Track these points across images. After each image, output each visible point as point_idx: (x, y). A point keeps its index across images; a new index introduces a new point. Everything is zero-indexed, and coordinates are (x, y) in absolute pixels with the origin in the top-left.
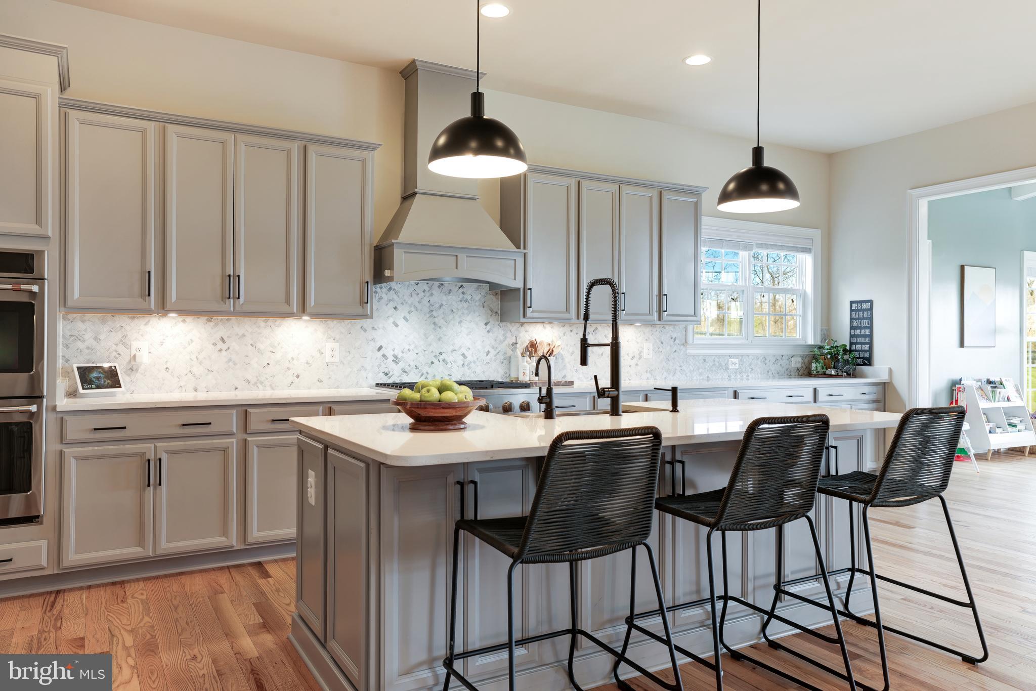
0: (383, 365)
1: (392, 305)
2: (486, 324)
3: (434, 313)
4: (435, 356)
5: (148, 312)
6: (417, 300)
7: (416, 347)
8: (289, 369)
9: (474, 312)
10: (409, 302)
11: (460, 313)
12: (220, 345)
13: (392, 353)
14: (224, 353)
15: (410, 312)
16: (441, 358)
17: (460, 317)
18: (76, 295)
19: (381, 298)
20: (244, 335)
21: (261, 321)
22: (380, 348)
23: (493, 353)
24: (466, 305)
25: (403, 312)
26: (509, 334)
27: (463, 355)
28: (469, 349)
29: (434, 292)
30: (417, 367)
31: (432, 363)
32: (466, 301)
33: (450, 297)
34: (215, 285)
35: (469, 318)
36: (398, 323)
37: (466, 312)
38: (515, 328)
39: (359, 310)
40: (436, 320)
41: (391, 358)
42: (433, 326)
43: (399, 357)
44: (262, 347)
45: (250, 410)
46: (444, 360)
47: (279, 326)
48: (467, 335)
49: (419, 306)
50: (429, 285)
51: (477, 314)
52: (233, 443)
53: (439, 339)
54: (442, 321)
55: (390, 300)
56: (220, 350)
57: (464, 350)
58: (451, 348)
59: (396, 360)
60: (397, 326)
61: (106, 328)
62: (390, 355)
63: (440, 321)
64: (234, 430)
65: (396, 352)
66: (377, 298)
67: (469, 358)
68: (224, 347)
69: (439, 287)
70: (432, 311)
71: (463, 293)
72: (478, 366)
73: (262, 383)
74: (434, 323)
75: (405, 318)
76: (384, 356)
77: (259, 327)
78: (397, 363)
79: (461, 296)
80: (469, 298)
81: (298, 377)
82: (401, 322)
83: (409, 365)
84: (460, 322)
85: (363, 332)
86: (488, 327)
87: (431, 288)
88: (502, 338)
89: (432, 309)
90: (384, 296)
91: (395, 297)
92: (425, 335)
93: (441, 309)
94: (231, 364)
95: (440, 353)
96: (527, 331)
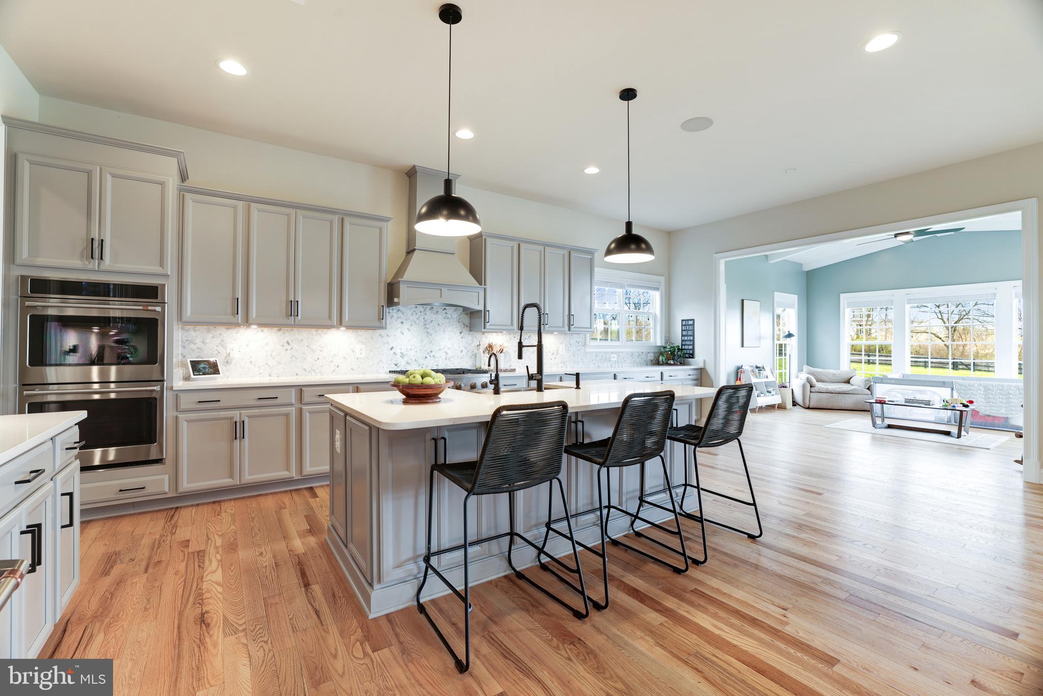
0: (394, 359)
1: (400, 320)
2: (461, 333)
3: (427, 326)
4: (428, 353)
5: (237, 325)
6: (416, 317)
7: (415, 348)
8: (332, 361)
9: (453, 325)
10: (411, 319)
11: (444, 326)
12: (287, 346)
13: (400, 351)
14: (289, 351)
15: (411, 325)
16: (432, 354)
17: (444, 328)
18: (189, 313)
19: (393, 316)
20: (302, 340)
21: (313, 331)
22: (392, 348)
23: (465, 351)
24: (447, 321)
25: (407, 325)
26: (475, 340)
27: (446, 352)
28: (450, 348)
29: (427, 313)
30: (416, 361)
31: (426, 358)
32: (448, 318)
33: (437, 316)
34: (283, 307)
35: (450, 329)
36: (404, 332)
37: (447, 325)
38: (479, 335)
39: (378, 324)
40: (428, 330)
41: (399, 355)
42: (426, 334)
43: (404, 354)
44: (315, 348)
45: (303, 389)
46: (433, 356)
47: (325, 334)
48: (449, 340)
49: (417, 321)
50: (424, 308)
51: (455, 326)
52: (293, 410)
53: (431, 342)
54: (432, 331)
55: (398, 318)
56: (287, 350)
57: (446, 350)
58: (439, 348)
59: (402, 356)
60: (403, 334)
61: (210, 335)
62: (398, 352)
64: (293, 401)
65: (402, 351)
66: (390, 316)
67: (450, 355)
68: (289, 347)
69: (430, 309)
70: (426, 324)
71: (446, 313)
72: (455, 359)
73: (314, 371)
74: (427, 332)
75: (408, 329)
76: (394, 353)
78: (403, 358)
79: (445, 315)
81: (338, 367)
82: (406, 332)
83: (411, 359)
84: (444, 332)
85: (380, 338)
86: (462, 334)
87: (425, 310)
88: (471, 342)
90: (395, 315)
91: (402, 315)
92: (421, 339)
93: (432, 324)
94: (294, 359)
95: (431, 352)
96: (486, 338)
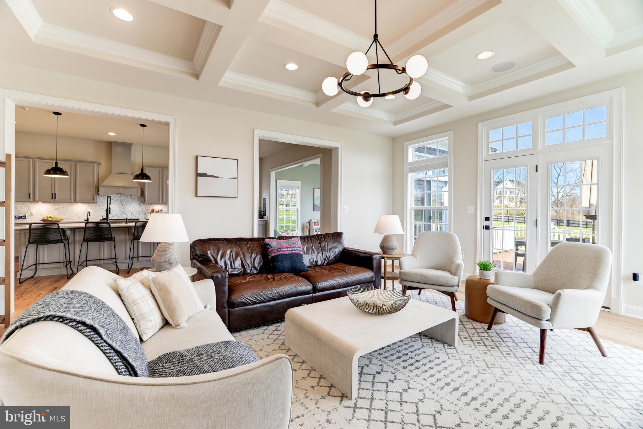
2: (139, 205)
3: (122, 202)
6: (117, 198)
7: (116, 210)
9: (135, 201)
10: (115, 199)
11: (131, 202)
12: (57, 210)
14: (58, 211)
15: (114, 202)
16: (125, 213)
20: (64, 207)
21: (69, 204)
23: (141, 212)
24: (132, 200)
26: (146, 207)
27: (132, 212)
29: (122, 197)
32: (132, 199)
33: (127, 198)
35: (134, 203)
37: (132, 202)
39: (92, 201)
40: (123, 204)
44: (69, 210)
48: (133, 207)
49: (117, 200)
51: (136, 202)
54: (125, 204)
58: (128, 210)
67: (134, 213)
71: (132, 197)
73: (69, 219)
74: (122, 204)
77: (68, 205)
80: (134, 198)
84: (131, 204)
86: (140, 205)
87: (121, 196)
88: (144, 208)
92: (120, 207)
94: (60, 214)
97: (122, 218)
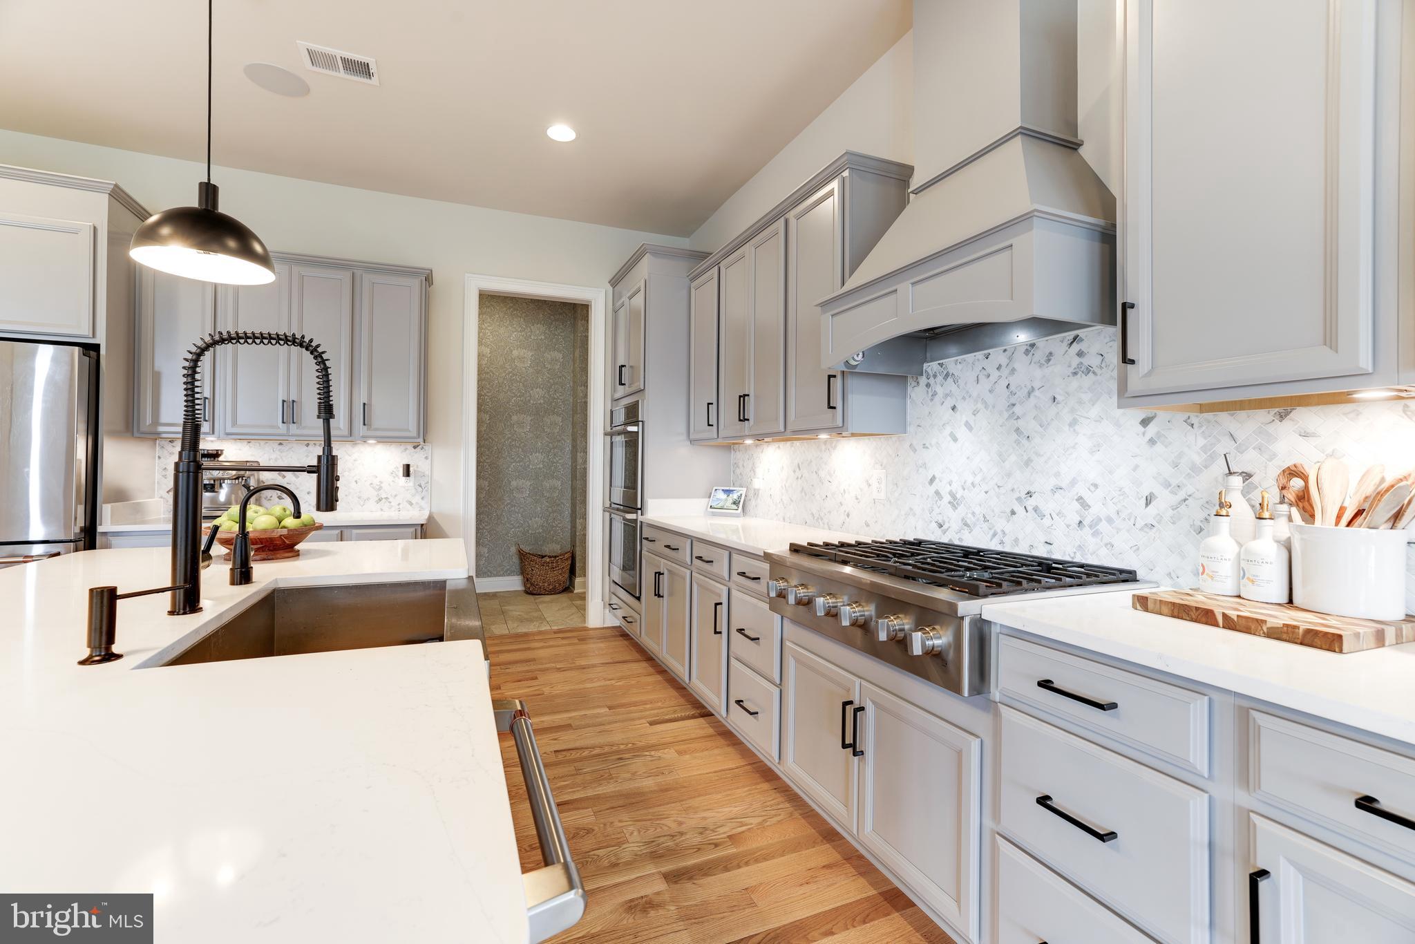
0: (937, 510)
1: (949, 403)
2: (1145, 422)
3: (1018, 410)
4: (1019, 499)
6: (988, 386)
7: (984, 479)
8: (841, 504)
10: (975, 394)
11: (1073, 402)
12: (798, 472)
13: (948, 488)
14: (800, 481)
15: (975, 413)
16: (1031, 503)
17: (1073, 410)
19: (935, 394)
20: (811, 461)
22: (932, 480)
23: (1165, 499)
24: (1088, 380)
25: (964, 415)
27: (1080, 499)
28: (1096, 486)
29: (1017, 365)
31: (1013, 512)
32: (1088, 370)
33: (1050, 370)
35: (1094, 411)
36: (958, 435)
37: (1086, 397)
40: (1021, 423)
41: (947, 498)
42: (1015, 436)
43: (958, 496)
46: (1036, 509)
48: (1092, 452)
49: (990, 399)
52: (688, 574)
53: (1028, 462)
54: (1034, 423)
55: (946, 396)
56: (798, 478)
57: (1081, 490)
58: (1053, 482)
59: (954, 502)
60: (955, 440)
62: (945, 492)
63: (1029, 425)
65: (954, 488)
66: (930, 394)
67: (1096, 509)
68: (800, 474)
70: (1014, 405)
71: (1080, 354)
72: (1118, 530)
74: (1017, 430)
75: (967, 425)
76: (937, 493)
78: (955, 507)
79: (1076, 361)
81: (848, 515)
82: (962, 432)
83: (973, 514)
84: (1073, 423)
85: (912, 453)
86: (1152, 429)
88: (1198, 459)
89: (1013, 400)
90: (938, 388)
91: (954, 388)
92: (1000, 455)
93: (1032, 397)
95: (1029, 494)
96: (1305, 435)
97: (1016, 540)
